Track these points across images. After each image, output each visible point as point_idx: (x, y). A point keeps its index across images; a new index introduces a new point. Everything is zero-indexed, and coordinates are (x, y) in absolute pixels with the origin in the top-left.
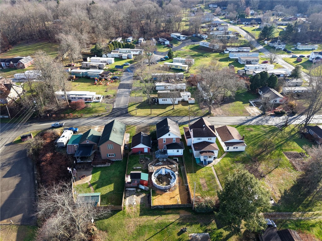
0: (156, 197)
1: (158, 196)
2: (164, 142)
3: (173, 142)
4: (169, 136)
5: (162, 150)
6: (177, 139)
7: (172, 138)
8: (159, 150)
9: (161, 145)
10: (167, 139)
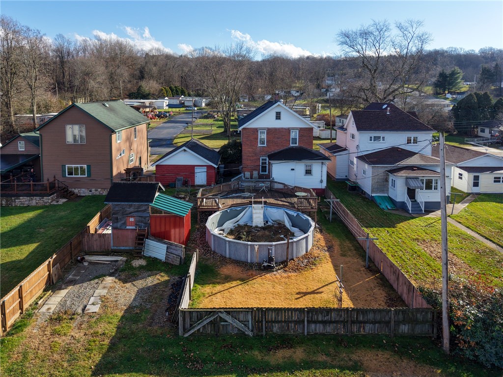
0: (219, 288)
1: (227, 285)
2: (259, 145)
3: (291, 145)
4: (277, 119)
5: (255, 174)
6: (303, 134)
7: (288, 131)
8: (246, 173)
9: (250, 155)
10: (270, 131)
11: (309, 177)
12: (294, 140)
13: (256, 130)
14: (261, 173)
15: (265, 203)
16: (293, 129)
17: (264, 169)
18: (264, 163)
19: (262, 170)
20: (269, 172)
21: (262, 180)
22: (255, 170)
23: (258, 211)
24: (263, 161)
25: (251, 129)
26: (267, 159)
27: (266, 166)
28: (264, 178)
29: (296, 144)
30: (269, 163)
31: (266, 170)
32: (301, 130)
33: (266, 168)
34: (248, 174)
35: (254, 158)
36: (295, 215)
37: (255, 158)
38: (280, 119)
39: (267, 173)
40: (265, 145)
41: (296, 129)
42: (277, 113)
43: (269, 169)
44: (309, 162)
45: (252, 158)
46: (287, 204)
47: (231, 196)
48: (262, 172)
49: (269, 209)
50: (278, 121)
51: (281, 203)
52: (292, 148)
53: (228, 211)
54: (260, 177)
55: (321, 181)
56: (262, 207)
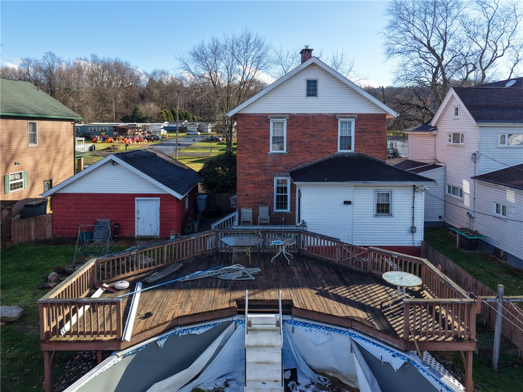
2: (271, 151)
3: (340, 151)
4: (309, 95)
5: (263, 212)
6: (363, 127)
7: (333, 119)
8: (243, 210)
9: (252, 172)
10: (295, 121)
11: (383, 220)
12: (346, 140)
13: (264, 119)
14: (276, 210)
15: (288, 307)
16: (344, 116)
17: (282, 201)
18: (282, 188)
19: (277, 204)
20: (293, 209)
21: (277, 228)
22: (263, 204)
23: (263, 339)
24: (280, 185)
25: (254, 115)
26: (289, 180)
27: (286, 196)
28: (281, 224)
29: (350, 148)
30: (293, 187)
31: (286, 204)
32: (361, 119)
33: (286, 200)
34: (247, 213)
35: (260, 178)
36: (397, 363)
37: (264, 177)
38: (315, 95)
39: (288, 210)
40: (285, 151)
41: (350, 116)
42: (309, 82)
43: (293, 202)
44: (384, 186)
45: (256, 179)
46: (361, 314)
47: (187, 277)
48: (277, 208)
49: (299, 329)
50: (312, 99)
51: (340, 310)
52: (342, 158)
53: (161, 343)
54: (275, 219)
55: (413, 230)
56: (278, 324)
